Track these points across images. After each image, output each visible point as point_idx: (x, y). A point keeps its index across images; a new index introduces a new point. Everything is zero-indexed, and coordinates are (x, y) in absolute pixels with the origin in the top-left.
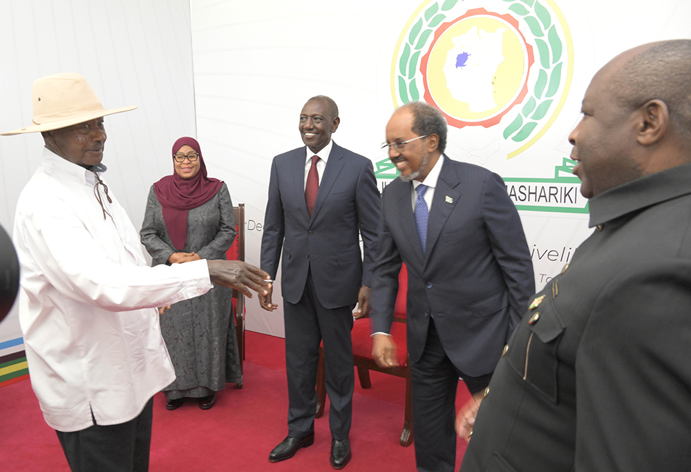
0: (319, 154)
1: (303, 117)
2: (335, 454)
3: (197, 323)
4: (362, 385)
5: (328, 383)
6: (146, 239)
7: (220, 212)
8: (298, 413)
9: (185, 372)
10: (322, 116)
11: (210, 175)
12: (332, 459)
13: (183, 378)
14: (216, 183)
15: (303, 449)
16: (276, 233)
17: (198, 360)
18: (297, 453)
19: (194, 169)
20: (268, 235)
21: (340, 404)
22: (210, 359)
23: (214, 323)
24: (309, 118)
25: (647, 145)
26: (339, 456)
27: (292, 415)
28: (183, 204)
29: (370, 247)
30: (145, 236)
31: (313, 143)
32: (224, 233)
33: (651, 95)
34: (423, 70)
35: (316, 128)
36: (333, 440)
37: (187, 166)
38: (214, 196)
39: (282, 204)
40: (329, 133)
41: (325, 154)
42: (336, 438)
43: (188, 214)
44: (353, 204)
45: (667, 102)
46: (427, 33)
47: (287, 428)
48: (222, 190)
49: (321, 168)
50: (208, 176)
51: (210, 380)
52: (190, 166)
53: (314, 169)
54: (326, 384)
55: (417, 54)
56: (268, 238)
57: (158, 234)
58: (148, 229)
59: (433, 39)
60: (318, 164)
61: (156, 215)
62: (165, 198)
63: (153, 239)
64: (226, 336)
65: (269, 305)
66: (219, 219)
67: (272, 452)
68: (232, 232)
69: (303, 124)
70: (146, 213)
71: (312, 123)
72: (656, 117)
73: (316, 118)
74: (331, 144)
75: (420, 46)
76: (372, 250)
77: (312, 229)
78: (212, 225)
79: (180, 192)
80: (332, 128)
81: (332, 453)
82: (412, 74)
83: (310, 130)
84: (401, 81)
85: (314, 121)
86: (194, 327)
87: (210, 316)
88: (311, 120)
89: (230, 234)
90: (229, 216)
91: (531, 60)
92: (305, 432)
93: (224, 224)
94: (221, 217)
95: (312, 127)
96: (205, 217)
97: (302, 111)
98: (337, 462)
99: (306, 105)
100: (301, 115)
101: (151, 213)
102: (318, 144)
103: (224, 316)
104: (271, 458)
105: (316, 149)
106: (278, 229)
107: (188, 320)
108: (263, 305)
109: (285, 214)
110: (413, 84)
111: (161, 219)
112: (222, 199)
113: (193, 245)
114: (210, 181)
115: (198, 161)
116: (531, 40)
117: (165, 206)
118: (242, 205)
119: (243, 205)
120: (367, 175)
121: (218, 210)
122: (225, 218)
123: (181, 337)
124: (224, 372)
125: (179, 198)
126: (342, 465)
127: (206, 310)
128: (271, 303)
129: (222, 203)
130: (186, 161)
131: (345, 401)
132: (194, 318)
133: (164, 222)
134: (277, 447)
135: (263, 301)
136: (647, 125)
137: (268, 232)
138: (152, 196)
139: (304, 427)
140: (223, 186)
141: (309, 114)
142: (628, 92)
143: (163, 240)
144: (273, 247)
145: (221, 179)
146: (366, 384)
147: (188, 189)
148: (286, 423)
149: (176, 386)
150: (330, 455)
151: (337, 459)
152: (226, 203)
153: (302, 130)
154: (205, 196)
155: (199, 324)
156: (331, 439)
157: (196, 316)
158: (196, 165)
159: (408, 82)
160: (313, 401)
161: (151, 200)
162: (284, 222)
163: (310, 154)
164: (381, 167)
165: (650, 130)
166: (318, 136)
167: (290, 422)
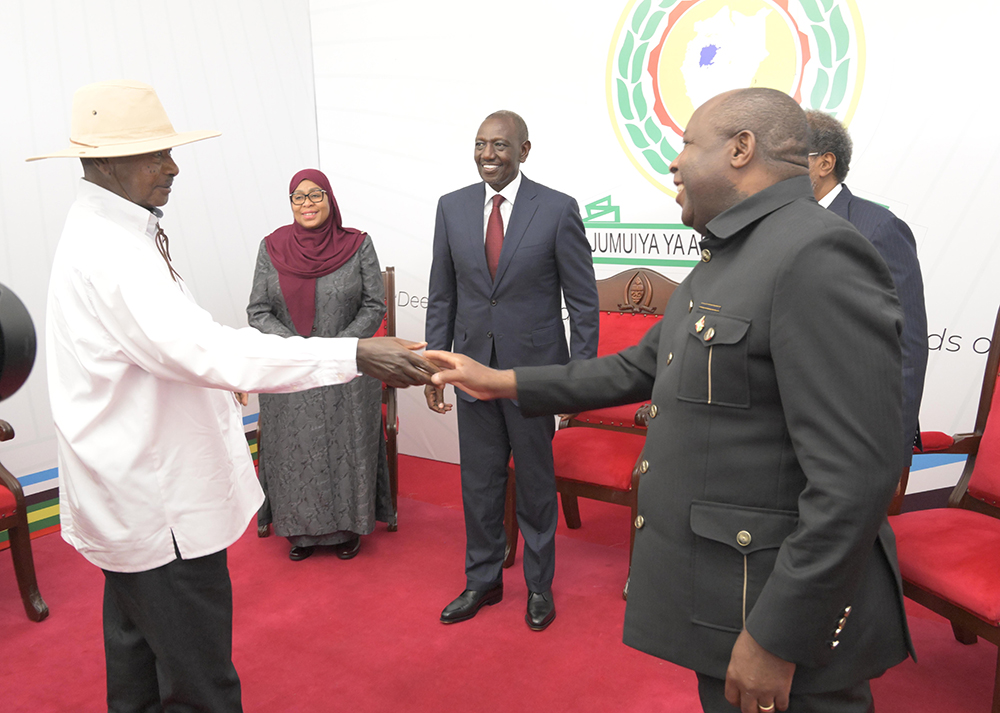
0: (502, 193)
1: (480, 143)
2: (532, 612)
3: (334, 440)
4: (567, 522)
5: (520, 514)
6: (257, 319)
7: (363, 278)
8: (480, 555)
9: (317, 510)
10: (506, 141)
11: (347, 223)
12: (529, 618)
13: (315, 520)
14: (355, 236)
15: (488, 606)
16: (447, 305)
17: (336, 493)
18: (480, 611)
19: (320, 214)
20: (435, 307)
21: (538, 542)
22: (354, 492)
23: (358, 440)
24: (489, 145)
25: (738, 168)
26: (539, 614)
27: (472, 559)
28: (308, 269)
29: (578, 321)
30: (255, 314)
31: (494, 178)
32: (368, 309)
33: (743, 127)
34: (653, 69)
35: (499, 158)
36: (530, 593)
37: (309, 210)
38: (354, 255)
39: (453, 263)
40: (516, 163)
41: (510, 191)
42: (534, 589)
43: (316, 284)
44: (552, 261)
45: (755, 133)
46: (658, 16)
47: (464, 578)
48: (364, 247)
49: (506, 211)
50: (343, 226)
51: (354, 520)
52: (313, 209)
53: (496, 213)
54: (518, 516)
55: (643, 47)
56: (435, 311)
57: (273, 312)
58: (258, 304)
59: (666, 25)
60: (502, 207)
61: (271, 286)
62: (282, 259)
63: (266, 320)
64: (376, 456)
65: (441, 405)
66: (360, 289)
67: (445, 610)
68: (379, 307)
69: (479, 152)
70: (255, 281)
71: (492, 151)
72: (746, 145)
73: (497, 144)
74: (519, 179)
75: (648, 35)
76: (580, 324)
77: (495, 297)
78: (350, 300)
79: (303, 250)
80: (520, 156)
81: (528, 610)
82: (636, 77)
83: (490, 161)
84: (622, 87)
85: (496, 147)
86: (329, 447)
87: (352, 430)
88: (491, 146)
89: (377, 311)
90: (375, 284)
91: (806, 57)
92: (490, 583)
93: (368, 296)
94: (363, 286)
95: (493, 156)
96: (340, 288)
97: (479, 133)
98: (536, 621)
99: (484, 124)
100: (476, 140)
101: (261, 282)
102: (502, 180)
103: (372, 429)
104: (443, 618)
105: (498, 187)
106: (449, 299)
107: (319, 437)
108: (432, 404)
109: (457, 277)
110: (638, 90)
111: (278, 292)
112: (364, 260)
113: (324, 330)
114: (347, 233)
115: (325, 202)
116: (806, 26)
117: (282, 272)
118: (391, 269)
119: (393, 269)
120: (571, 220)
121: (359, 276)
122: (369, 287)
123: (310, 461)
124: (373, 508)
125: (305, 262)
126: (543, 625)
127: (345, 421)
128: (442, 401)
129: (365, 265)
130: (307, 202)
131: (545, 539)
132: (329, 433)
133: (282, 295)
134: (452, 603)
135: (432, 400)
136: (739, 152)
137: (435, 304)
138: (264, 256)
139: (488, 575)
140: (366, 241)
141: (488, 138)
142: (724, 123)
143: (281, 322)
144: (443, 324)
145: (363, 230)
146: (573, 522)
147: (315, 246)
148: (464, 571)
149: (306, 529)
150: (525, 614)
151: (536, 618)
152: (371, 265)
153: (479, 161)
154: (340, 257)
155: (336, 442)
156: (527, 593)
157: (332, 431)
158: (323, 208)
159: (630, 87)
160: (502, 540)
161: (262, 262)
162: (456, 287)
163: (490, 192)
164: (593, 212)
165: (740, 155)
166: (501, 169)
167: (469, 570)
